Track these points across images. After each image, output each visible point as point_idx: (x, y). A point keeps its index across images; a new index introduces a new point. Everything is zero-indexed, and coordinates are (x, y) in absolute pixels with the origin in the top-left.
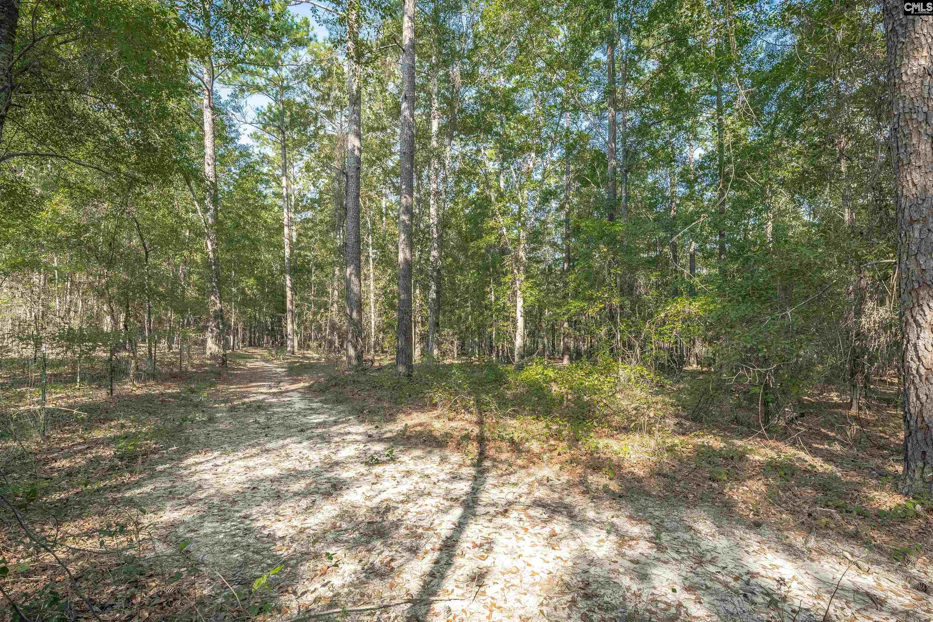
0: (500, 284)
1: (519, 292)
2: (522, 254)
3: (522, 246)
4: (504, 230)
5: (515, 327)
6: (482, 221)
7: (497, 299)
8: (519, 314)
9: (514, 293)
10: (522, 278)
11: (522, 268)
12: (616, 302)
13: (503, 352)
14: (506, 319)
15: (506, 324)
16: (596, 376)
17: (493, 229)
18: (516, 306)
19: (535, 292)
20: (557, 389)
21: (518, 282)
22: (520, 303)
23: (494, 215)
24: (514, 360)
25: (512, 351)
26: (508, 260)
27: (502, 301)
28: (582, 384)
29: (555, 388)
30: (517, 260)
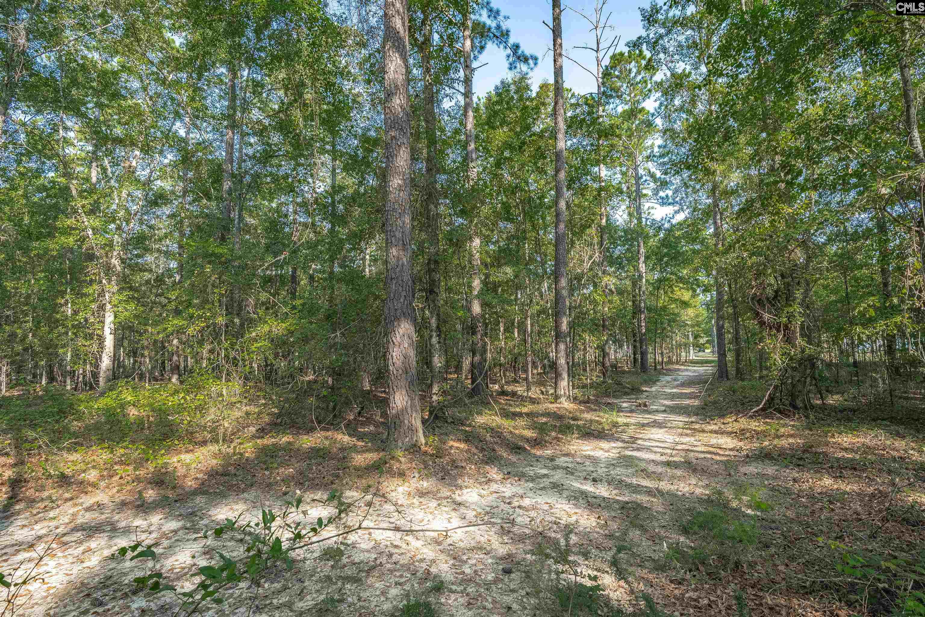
0: (80, 295)
1: (108, 306)
2: (115, 262)
3: (115, 253)
4: (90, 232)
5: (101, 346)
6: (56, 218)
7: (75, 313)
8: (107, 331)
9: (102, 307)
10: (115, 289)
11: (114, 278)
12: (221, 320)
13: (84, 376)
14: (90, 337)
15: (88, 343)
16: (182, 395)
17: (72, 229)
18: (103, 322)
19: (132, 306)
20: (136, 413)
21: (107, 295)
22: (109, 318)
23: (76, 212)
24: (97, 385)
25: (95, 375)
26: (92, 269)
27: (81, 316)
28: (164, 404)
29: (133, 412)
30: (108, 269)
